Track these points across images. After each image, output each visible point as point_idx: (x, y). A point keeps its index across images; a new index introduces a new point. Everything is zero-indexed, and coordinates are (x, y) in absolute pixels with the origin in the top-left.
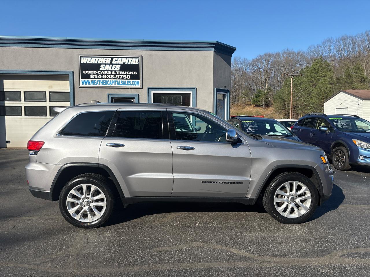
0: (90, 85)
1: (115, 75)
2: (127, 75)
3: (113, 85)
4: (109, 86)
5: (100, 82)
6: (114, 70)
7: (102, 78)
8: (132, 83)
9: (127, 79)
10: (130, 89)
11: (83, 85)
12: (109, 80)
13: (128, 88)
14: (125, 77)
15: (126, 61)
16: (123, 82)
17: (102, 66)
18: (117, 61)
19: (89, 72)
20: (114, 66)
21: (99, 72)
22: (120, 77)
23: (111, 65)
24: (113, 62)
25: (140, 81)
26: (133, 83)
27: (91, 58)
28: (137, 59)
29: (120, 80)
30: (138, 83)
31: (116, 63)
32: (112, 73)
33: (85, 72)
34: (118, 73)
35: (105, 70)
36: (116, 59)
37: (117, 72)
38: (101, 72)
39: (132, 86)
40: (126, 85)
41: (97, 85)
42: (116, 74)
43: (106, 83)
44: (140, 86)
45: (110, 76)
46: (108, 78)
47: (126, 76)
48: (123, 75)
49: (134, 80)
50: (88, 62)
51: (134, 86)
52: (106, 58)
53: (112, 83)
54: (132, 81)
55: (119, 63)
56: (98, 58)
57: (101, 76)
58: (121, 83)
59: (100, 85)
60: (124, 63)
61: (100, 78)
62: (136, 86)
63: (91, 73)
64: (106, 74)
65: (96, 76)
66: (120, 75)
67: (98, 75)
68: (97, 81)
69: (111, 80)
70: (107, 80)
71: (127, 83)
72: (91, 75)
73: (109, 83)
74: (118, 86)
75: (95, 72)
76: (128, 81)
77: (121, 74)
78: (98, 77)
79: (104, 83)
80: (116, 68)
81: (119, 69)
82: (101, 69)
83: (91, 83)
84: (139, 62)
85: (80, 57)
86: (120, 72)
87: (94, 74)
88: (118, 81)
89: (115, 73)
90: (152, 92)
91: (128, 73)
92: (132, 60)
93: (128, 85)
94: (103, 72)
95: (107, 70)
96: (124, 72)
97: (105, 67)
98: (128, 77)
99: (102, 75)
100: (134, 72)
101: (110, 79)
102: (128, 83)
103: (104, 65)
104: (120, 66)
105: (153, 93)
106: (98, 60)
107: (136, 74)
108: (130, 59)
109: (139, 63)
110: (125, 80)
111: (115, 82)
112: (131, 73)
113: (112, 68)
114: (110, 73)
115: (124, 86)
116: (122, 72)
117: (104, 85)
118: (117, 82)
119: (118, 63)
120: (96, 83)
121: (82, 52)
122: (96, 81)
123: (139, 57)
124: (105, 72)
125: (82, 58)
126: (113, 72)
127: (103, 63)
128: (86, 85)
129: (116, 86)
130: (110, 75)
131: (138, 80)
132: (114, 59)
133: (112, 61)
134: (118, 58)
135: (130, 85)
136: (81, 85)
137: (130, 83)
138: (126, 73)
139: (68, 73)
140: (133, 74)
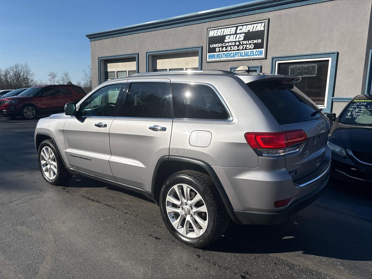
0: (215, 59)
1: (238, 46)
2: (250, 44)
3: (236, 58)
4: (232, 58)
5: (224, 55)
6: (238, 40)
7: (226, 51)
8: (255, 54)
9: (250, 49)
10: (253, 60)
11: (209, 60)
12: (233, 52)
13: (251, 60)
14: (248, 47)
15: (250, 28)
16: (246, 53)
17: (227, 37)
18: (241, 29)
19: (215, 46)
20: (238, 35)
21: (224, 45)
22: (243, 47)
23: (235, 36)
24: (238, 32)
25: (263, 50)
26: (257, 53)
27: (217, 30)
28: (263, 24)
29: (244, 51)
30: (261, 53)
31: (240, 31)
32: (236, 44)
33: (212, 46)
34: (241, 44)
35: (229, 41)
36: (241, 27)
37: (240, 42)
38: (225, 44)
39: (255, 57)
40: (249, 56)
41: (221, 59)
42: (240, 44)
43: (229, 55)
44: (263, 56)
45: (234, 48)
46: (231, 50)
47: (250, 46)
48: (247, 44)
49: (258, 50)
50: (215, 35)
51: (257, 56)
52: (231, 28)
53: (236, 55)
54: (255, 50)
55: (244, 32)
56: (224, 29)
57: (225, 49)
58: (243, 54)
59: (224, 59)
60: (249, 31)
61: (224, 51)
62: (259, 56)
63: (217, 46)
64: (230, 46)
65: (221, 48)
66: (243, 46)
67: (222, 47)
68: (222, 54)
69: (235, 52)
70: (231, 52)
71: (249, 54)
72: (217, 49)
73: (232, 55)
74: (241, 58)
75: (220, 45)
76: (251, 51)
77: (245, 44)
78: (223, 50)
79: (228, 56)
80: (240, 38)
81: (242, 38)
82: (226, 41)
83: (216, 57)
84: (264, 27)
85: (208, 30)
86: (245, 42)
87: (219, 47)
88: (241, 52)
89: (238, 44)
90: (277, 62)
91: (252, 42)
92: (257, 26)
93: (251, 56)
94: (227, 44)
95: (231, 41)
96: (247, 41)
97: (229, 38)
98: (252, 47)
99: (226, 47)
100: (259, 40)
101: (234, 50)
102: (251, 53)
103: (229, 36)
104: (244, 35)
105: (279, 64)
106: (224, 31)
107: (260, 41)
108: (255, 25)
109: (265, 29)
110: (248, 51)
111: (238, 54)
112: (255, 41)
113: (236, 39)
114: (234, 44)
115: (247, 57)
116: (246, 41)
117: (227, 57)
118: (240, 54)
119: (242, 32)
120: (220, 57)
121: (211, 25)
122: (220, 54)
123: (266, 21)
124: (229, 43)
125: (210, 31)
126: (237, 42)
127: (228, 34)
128: (212, 60)
129: (239, 58)
130: (234, 46)
131: (261, 49)
132: (239, 28)
133: (236, 30)
134: (243, 26)
135: (253, 56)
136: (208, 60)
137: (253, 53)
138: (249, 43)
139: (198, 49)
140: (257, 42)
